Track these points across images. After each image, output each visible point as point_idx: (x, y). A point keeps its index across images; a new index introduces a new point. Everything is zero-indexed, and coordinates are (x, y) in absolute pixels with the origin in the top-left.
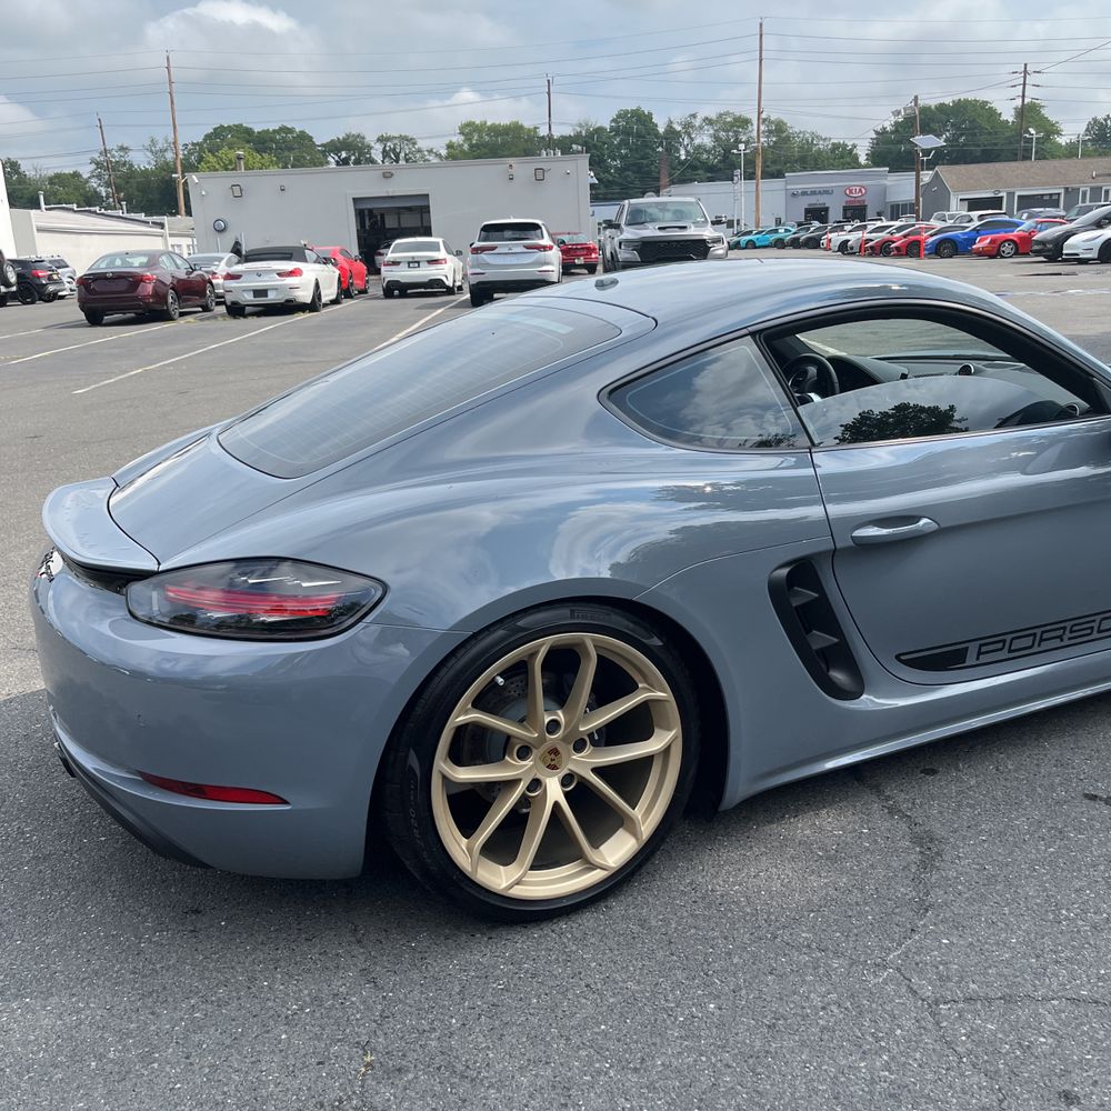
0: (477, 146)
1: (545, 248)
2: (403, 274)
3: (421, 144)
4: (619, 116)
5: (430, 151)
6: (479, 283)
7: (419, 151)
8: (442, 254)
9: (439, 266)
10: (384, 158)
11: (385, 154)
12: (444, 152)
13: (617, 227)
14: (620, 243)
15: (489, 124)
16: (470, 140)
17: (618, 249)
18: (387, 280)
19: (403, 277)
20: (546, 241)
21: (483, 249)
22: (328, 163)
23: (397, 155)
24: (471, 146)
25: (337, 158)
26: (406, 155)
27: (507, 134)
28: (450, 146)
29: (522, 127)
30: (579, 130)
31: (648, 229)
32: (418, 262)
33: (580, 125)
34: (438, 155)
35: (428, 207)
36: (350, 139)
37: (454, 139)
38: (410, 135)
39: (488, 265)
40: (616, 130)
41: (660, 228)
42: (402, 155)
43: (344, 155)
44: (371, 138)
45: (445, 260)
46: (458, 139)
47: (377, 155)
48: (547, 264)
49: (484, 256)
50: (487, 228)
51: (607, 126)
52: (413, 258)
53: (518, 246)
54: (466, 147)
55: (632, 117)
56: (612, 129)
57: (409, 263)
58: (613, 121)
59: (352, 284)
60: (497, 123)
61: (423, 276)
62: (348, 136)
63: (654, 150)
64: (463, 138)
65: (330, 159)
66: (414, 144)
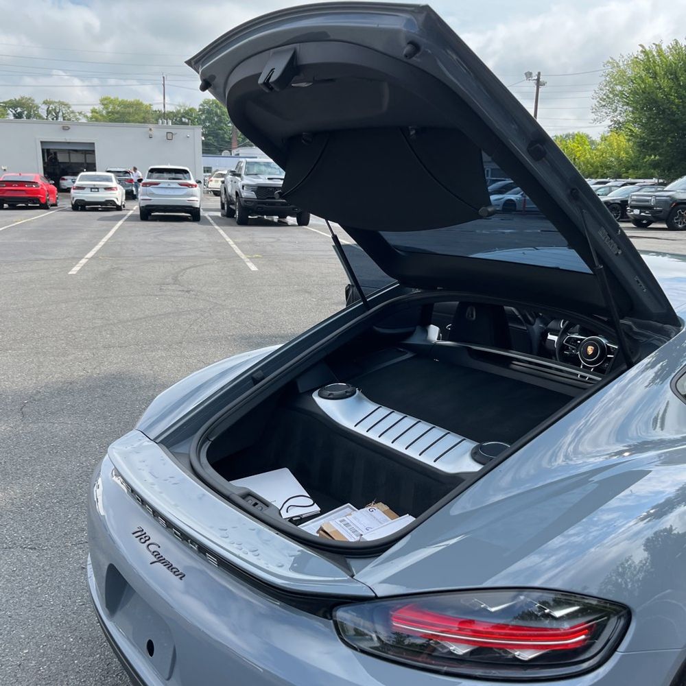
0: (113, 113)
1: (192, 186)
2: (87, 196)
3: (73, 108)
4: (205, 102)
5: (80, 113)
6: (147, 206)
7: (73, 112)
8: (114, 184)
9: (112, 192)
10: (48, 114)
11: (49, 112)
12: (89, 115)
13: (239, 175)
14: (243, 187)
15: (120, 99)
16: (107, 108)
17: (241, 190)
18: (75, 199)
19: (87, 197)
20: (192, 182)
21: (151, 184)
22: (8, 114)
23: (57, 114)
24: (108, 113)
25: (14, 112)
26: (63, 114)
27: (132, 107)
28: (93, 111)
29: (141, 104)
30: (179, 109)
31: (260, 178)
32: (98, 188)
33: (180, 106)
34: (86, 116)
35: (94, 151)
36: (23, 101)
37: (96, 107)
38: (66, 101)
39: (152, 194)
40: (202, 111)
41: (269, 179)
42: (61, 114)
43: (19, 110)
44: (38, 101)
45: (116, 188)
46: (99, 107)
47: (43, 111)
48: (194, 196)
49: (151, 189)
50: (152, 171)
51: (197, 107)
52: (94, 185)
53: (174, 184)
54: (104, 112)
55: (213, 104)
56: (200, 110)
57: (91, 188)
58: (201, 105)
59: (49, 200)
60: (126, 99)
61: (102, 198)
62: (23, 98)
63: (226, 125)
64: (102, 107)
65: (9, 112)
66: (69, 107)
